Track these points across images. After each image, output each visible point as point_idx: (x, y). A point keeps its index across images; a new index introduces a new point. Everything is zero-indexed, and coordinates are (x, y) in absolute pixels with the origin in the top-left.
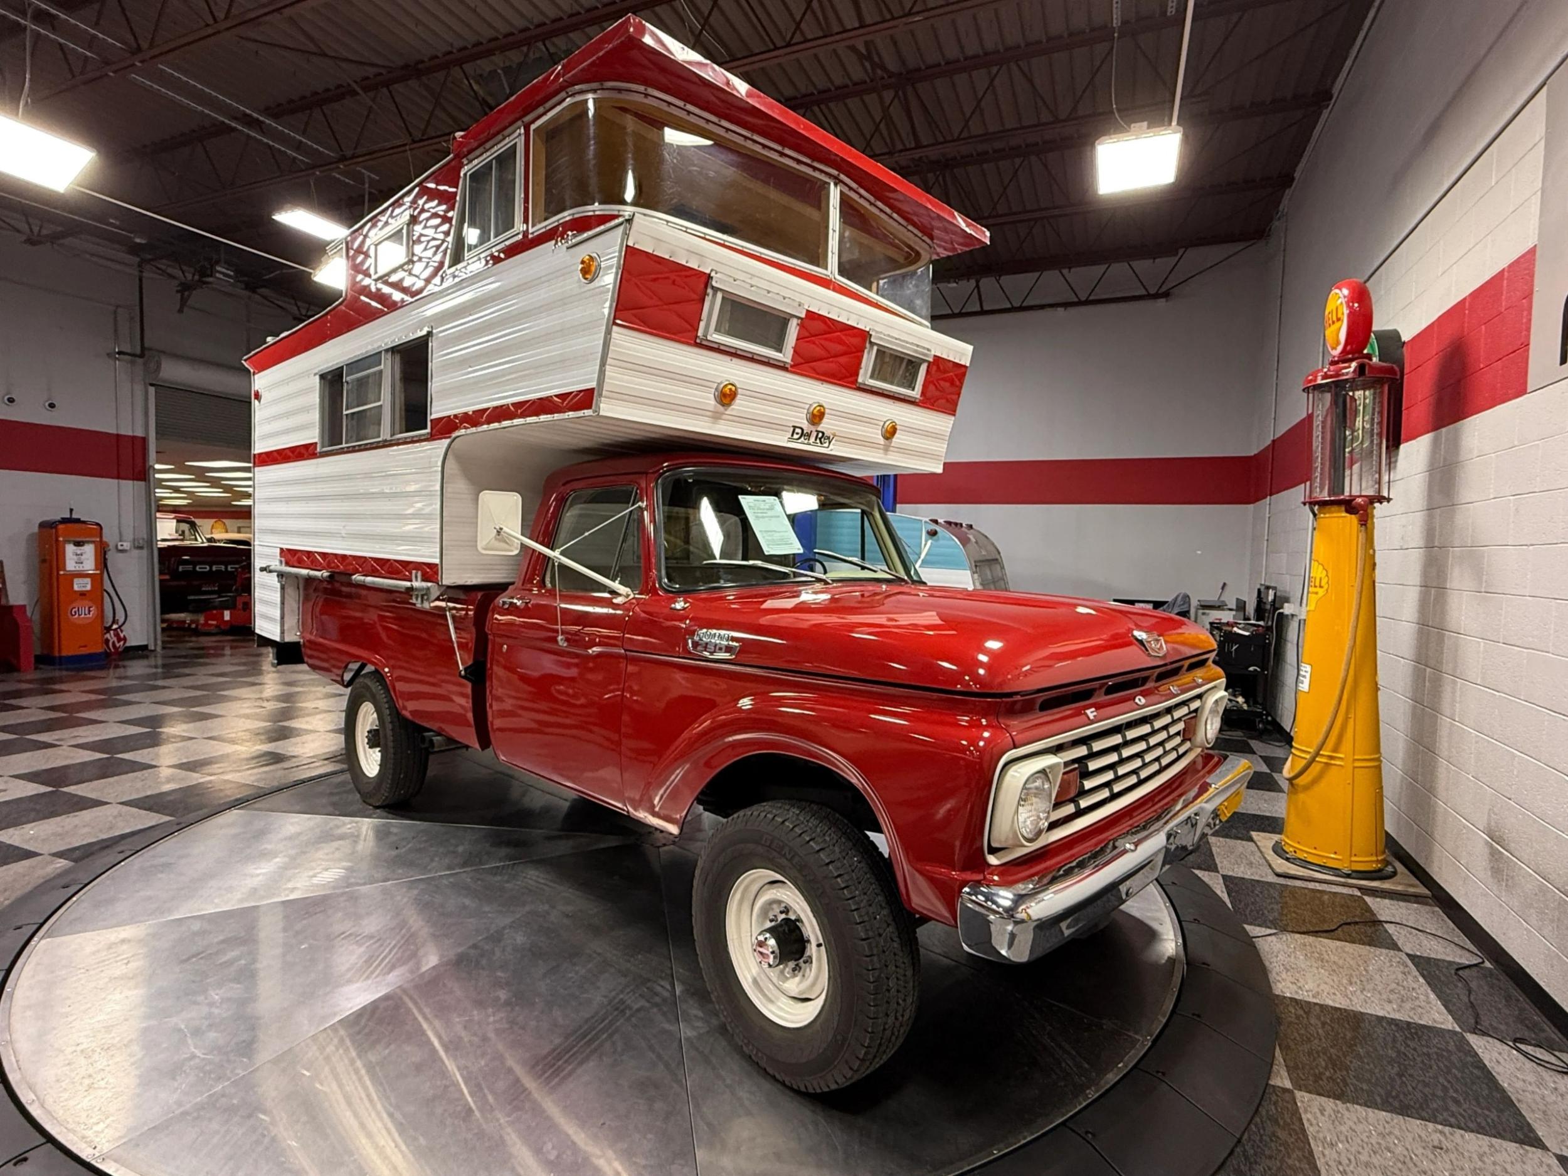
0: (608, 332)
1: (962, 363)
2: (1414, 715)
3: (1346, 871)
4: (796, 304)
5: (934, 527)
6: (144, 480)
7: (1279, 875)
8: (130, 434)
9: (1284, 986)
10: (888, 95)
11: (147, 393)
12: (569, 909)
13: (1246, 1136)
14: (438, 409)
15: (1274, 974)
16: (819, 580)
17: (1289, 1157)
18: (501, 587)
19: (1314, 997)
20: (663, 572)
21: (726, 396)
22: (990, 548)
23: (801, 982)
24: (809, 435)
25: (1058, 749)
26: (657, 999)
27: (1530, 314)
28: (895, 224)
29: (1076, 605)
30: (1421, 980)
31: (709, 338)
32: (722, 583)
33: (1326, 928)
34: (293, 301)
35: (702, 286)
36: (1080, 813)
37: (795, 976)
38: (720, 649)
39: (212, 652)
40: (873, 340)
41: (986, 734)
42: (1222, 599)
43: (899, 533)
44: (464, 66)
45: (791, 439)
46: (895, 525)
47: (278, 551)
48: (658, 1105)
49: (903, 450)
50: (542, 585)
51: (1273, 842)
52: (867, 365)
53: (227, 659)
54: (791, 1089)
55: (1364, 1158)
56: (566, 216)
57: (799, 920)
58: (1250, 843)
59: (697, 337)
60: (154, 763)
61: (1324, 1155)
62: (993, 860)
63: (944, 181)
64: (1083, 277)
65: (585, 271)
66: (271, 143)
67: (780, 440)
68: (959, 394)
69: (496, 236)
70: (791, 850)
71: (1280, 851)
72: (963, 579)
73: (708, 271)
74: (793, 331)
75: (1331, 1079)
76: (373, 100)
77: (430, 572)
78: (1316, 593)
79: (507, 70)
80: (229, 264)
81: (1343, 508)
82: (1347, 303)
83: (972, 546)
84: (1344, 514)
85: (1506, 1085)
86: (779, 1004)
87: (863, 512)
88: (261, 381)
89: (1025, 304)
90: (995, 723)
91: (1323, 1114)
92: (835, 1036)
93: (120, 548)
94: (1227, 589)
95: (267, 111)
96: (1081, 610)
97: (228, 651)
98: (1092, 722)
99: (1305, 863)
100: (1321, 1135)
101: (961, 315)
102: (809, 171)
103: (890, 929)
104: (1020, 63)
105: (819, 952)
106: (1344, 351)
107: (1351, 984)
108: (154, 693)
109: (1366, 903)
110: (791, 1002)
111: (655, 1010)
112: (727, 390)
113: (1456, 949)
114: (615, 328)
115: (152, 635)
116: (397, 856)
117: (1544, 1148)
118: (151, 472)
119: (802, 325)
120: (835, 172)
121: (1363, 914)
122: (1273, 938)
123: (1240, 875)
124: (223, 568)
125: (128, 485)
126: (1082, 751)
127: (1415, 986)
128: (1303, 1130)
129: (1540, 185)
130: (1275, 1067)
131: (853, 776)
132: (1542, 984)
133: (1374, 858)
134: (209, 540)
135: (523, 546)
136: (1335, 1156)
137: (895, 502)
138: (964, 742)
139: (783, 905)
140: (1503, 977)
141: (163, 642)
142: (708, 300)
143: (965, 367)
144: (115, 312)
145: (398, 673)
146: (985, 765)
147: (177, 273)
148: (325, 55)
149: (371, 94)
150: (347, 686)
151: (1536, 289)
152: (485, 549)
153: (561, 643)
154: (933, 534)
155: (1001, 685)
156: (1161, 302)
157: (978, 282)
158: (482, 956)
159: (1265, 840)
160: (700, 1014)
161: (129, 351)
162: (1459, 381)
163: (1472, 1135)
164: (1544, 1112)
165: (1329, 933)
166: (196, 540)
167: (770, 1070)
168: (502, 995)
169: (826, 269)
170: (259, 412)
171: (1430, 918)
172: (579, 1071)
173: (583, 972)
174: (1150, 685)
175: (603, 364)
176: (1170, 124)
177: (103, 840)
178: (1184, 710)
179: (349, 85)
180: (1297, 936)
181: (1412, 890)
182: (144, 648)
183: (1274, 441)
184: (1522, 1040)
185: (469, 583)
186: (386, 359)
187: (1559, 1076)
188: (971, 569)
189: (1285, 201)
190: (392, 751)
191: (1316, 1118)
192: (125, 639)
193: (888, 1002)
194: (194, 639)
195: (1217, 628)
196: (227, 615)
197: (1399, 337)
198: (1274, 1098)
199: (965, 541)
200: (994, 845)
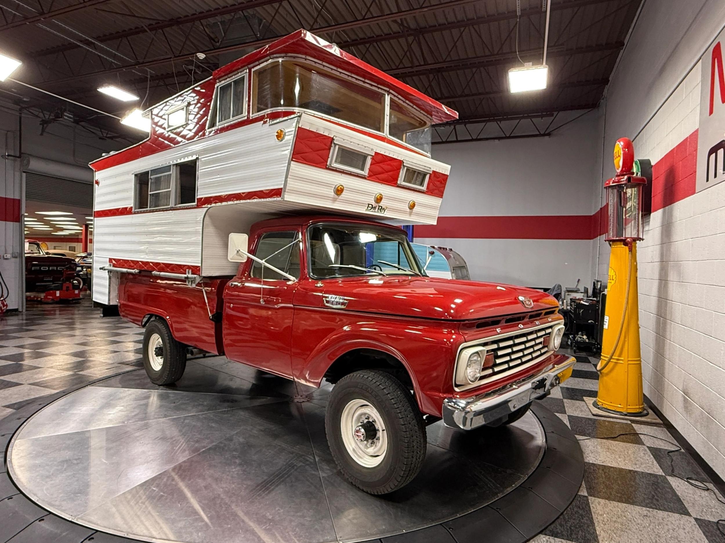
0: (289, 164)
1: (446, 173)
2: (656, 340)
3: (625, 413)
4: (370, 150)
5: (432, 250)
6: (19, 222)
7: (594, 415)
8: (12, 197)
9: (590, 458)
10: (410, 39)
11: (21, 176)
12: (262, 428)
13: (565, 512)
14: (201, 193)
15: (586, 454)
16: (380, 274)
17: (583, 519)
18: (230, 278)
19: (602, 462)
20: (311, 270)
21: (339, 191)
22: (461, 261)
23: (374, 448)
24: (375, 208)
25: (485, 344)
26: (308, 463)
27: (696, 158)
28: (415, 111)
29: (497, 286)
30: (652, 456)
31: (332, 165)
32: (337, 276)
33: (613, 436)
34: (99, 129)
35: (330, 143)
36: (495, 374)
37: (372, 446)
38: (339, 304)
39: (52, 312)
40: (404, 164)
41: (454, 337)
42: (578, 287)
43: (416, 253)
44: (201, 21)
45: (367, 210)
46: (414, 249)
47: (108, 260)
48: (313, 500)
49: (418, 214)
50: (249, 275)
51: (593, 401)
52: (402, 176)
53: (57, 316)
54: (371, 494)
55: (614, 519)
56: (269, 111)
57: (374, 421)
58: (583, 402)
59: (327, 165)
60: (40, 366)
61: (597, 518)
62: (457, 389)
63: (438, 78)
64: (507, 125)
65: (278, 137)
66: (99, 54)
67: (362, 210)
68: (444, 187)
69: (233, 117)
70: (371, 389)
71: (596, 405)
72: (448, 275)
73: (332, 136)
74: (369, 161)
75: (605, 492)
76: (155, 35)
77: (195, 270)
78: (611, 283)
79: (223, 23)
80: (70, 112)
81: (622, 243)
82: (623, 149)
83: (452, 260)
84: (623, 246)
85: (679, 494)
86: (365, 459)
87: (399, 243)
88: (99, 175)
89: (479, 137)
90: (457, 332)
91: (599, 505)
92: (391, 466)
93: (5, 257)
94: (580, 282)
95: (98, 39)
96: (498, 288)
97: (58, 312)
98: (499, 334)
99: (607, 410)
100: (597, 512)
101: (447, 142)
102: (376, 89)
103: (414, 421)
104: (474, 26)
105: (383, 433)
106: (622, 171)
107: (620, 458)
108: (28, 332)
109: (632, 426)
110: (370, 458)
111: (308, 466)
112: (339, 188)
113: (670, 444)
114: (292, 162)
115: (21, 303)
116: (175, 406)
117: (690, 516)
118: (23, 217)
119: (373, 158)
120: (388, 89)
121: (630, 431)
122: (588, 440)
123: (576, 415)
124: (55, 268)
125: (11, 225)
126: (495, 346)
127: (648, 459)
128: (590, 510)
129: (699, 102)
130: (581, 488)
131: (399, 356)
132: (701, 455)
133: (638, 407)
134: (47, 253)
135: (248, 258)
136: (602, 518)
137: (413, 237)
138: (445, 340)
139: (367, 415)
140: (688, 455)
141: (27, 307)
142: (332, 149)
143: (447, 176)
144: (6, 134)
145: (174, 319)
146: (453, 349)
147: (41, 115)
148: (134, 16)
149: (154, 32)
150: (144, 326)
151: (698, 148)
152: (231, 259)
153: (262, 303)
154: (432, 253)
155: (460, 317)
156: (547, 138)
157: (455, 127)
158: (225, 446)
159: (589, 401)
160: (328, 468)
161: (13, 154)
162: (672, 185)
163: (661, 511)
164: (693, 504)
165: (613, 438)
166: (40, 253)
167: (361, 487)
168: (237, 461)
169: (384, 132)
170: (98, 191)
171: (661, 433)
172: (277, 488)
173: (272, 452)
174: (526, 320)
175: (286, 177)
176: (542, 64)
177: (27, 400)
178: (543, 333)
179: (142, 27)
180: (599, 440)
181: (654, 421)
182: (16, 310)
183: (601, 209)
184: (691, 479)
185: (214, 275)
186: (173, 169)
187: (703, 491)
188: (451, 271)
189: (606, 90)
190: (169, 357)
191: (596, 506)
192: (7, 305)
193: (413, 452)
194: (39, 306)
195: (573, 301)
196: (58, 294)
197: (650, 163)
198: (579, 499)
199: (448, 257)
200: (457, 383)
